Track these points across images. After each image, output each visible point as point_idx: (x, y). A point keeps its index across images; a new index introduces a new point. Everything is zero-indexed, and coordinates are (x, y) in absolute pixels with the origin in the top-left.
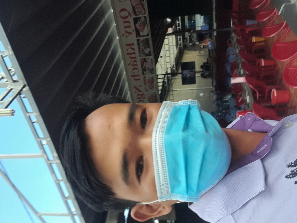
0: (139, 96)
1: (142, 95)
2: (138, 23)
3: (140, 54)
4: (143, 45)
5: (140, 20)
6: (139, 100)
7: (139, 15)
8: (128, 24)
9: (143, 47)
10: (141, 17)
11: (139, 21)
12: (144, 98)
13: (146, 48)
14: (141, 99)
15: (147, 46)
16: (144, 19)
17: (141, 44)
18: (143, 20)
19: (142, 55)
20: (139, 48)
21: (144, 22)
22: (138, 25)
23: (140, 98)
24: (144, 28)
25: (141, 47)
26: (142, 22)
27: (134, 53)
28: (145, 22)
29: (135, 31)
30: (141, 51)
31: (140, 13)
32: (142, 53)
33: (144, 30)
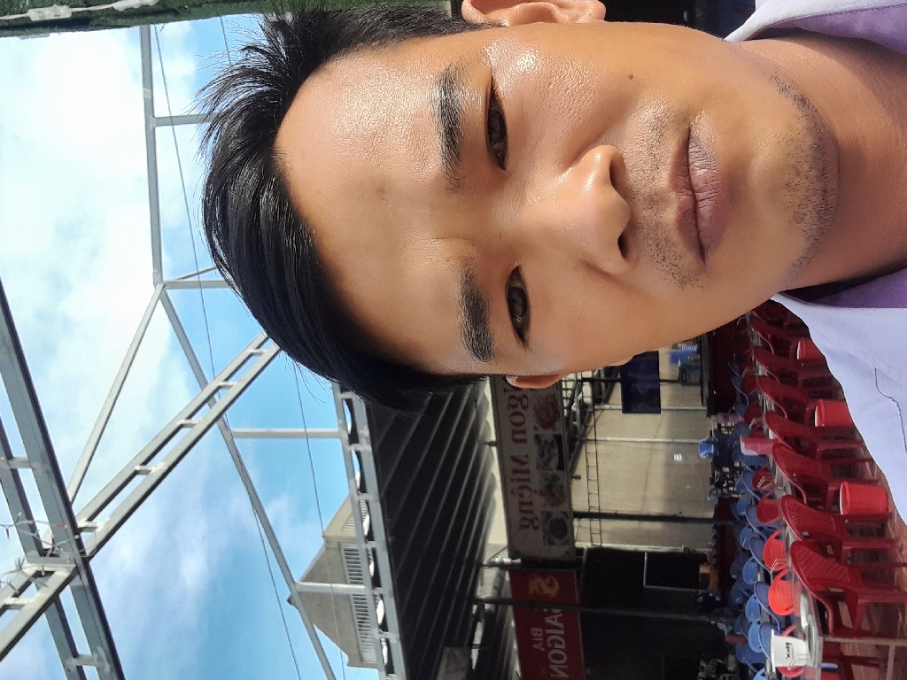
0: (513, 402)
1: (520, 400)
6: (512, 410)
12: (525, 408)
14: (519, 409)
23: (514, 406)
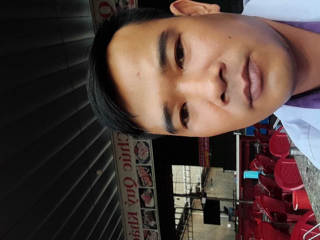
2: (143, 194)
3: (144, 225)
4: (148, 217)
5: (147, 191)
7: (145, 186)
8: (132, 193)
9: (147, 218)
10: (147, 189)
11: (144, 192)
13: (151, 220)
15: (152, 219)
16: (151, 191)
17: (146, 216)
18: (149, 192)
19: (146, 226)
20: (143, 220)
21: (150, 193)
22: (143, 196)
24: (150, 200)
25: (145, 219)
26: (148, 193)
27: (137, 223)
28: (152, 194)
29: (139, 201)
30: (145, 223)
31: (147, 184)
32: (146, 225)
33: (150, 202)
